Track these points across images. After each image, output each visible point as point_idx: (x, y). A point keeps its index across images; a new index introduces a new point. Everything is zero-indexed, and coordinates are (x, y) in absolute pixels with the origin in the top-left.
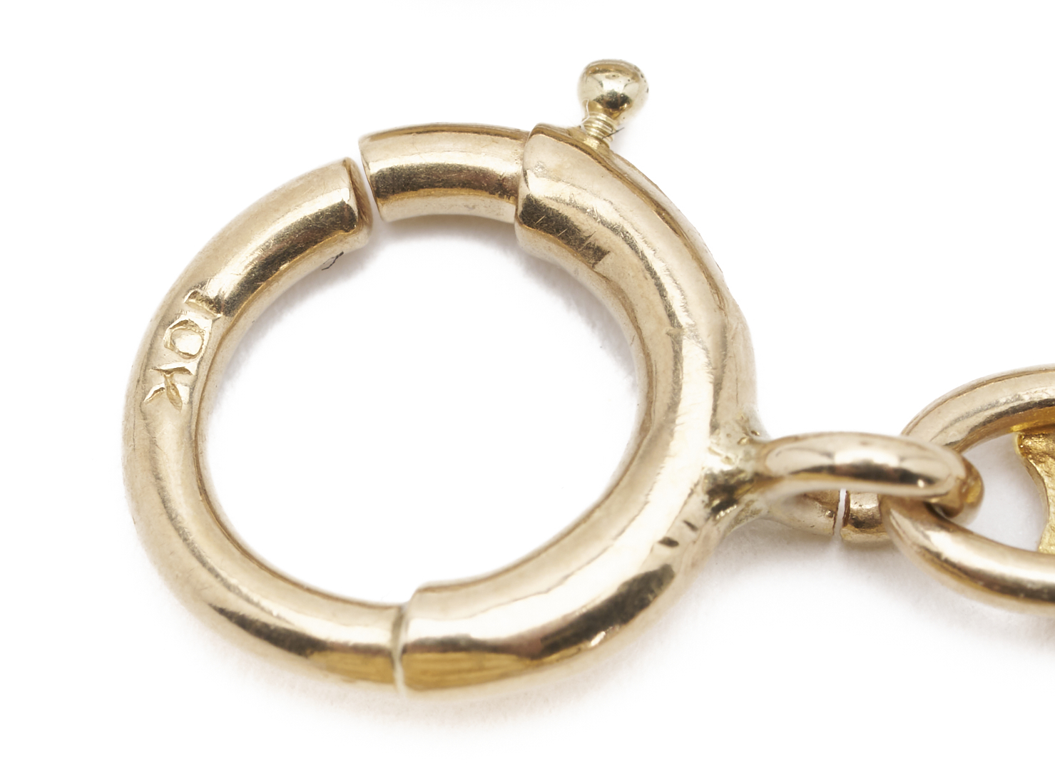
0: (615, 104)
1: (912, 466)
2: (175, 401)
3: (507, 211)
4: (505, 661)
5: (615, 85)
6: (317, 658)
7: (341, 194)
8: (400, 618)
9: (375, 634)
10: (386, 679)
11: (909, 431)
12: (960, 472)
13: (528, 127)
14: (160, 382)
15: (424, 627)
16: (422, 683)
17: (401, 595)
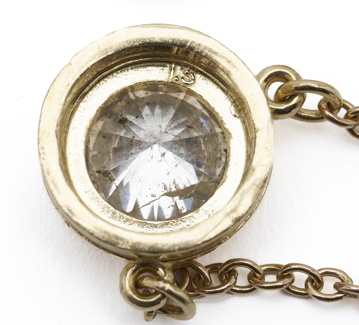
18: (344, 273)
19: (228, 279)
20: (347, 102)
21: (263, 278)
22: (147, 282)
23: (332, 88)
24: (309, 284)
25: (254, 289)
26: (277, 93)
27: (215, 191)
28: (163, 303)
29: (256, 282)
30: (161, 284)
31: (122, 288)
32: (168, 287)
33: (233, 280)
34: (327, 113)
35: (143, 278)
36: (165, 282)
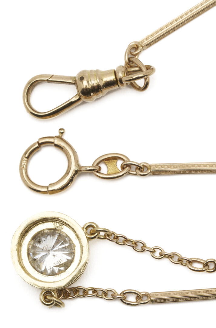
0: (62, 133)
1: (94, 169)
2: (24, 168)
3: (53, 145)
4: (59, 190)
5: (62, 131)
6: (40, 192)
7: (37, 145)
8: (48, 187)
9: (45, 190)
10: (47, 193)
11: (93, 165)
12: (98, 168)
13: (54, 136)
14: (22, 166)
15: (50, 189)
16: (50, 194)
17: (48, 185)
18: (115, 290)
19: (76, 293)
20: (114, 232)
21: (88, 292)
22: (48, 297)
23: (108, 230)
24: (103, 294)
25: (85, 296)
26: (90, 232)
27: (70, 265)
28: (54, 303)
29: (85, 294)
30: (53, 298)
31: (40, 299)
32: (55, 299)
33: (78, 294)
34: (107, 238)
35: (47, 296)
36: (54, 297)
